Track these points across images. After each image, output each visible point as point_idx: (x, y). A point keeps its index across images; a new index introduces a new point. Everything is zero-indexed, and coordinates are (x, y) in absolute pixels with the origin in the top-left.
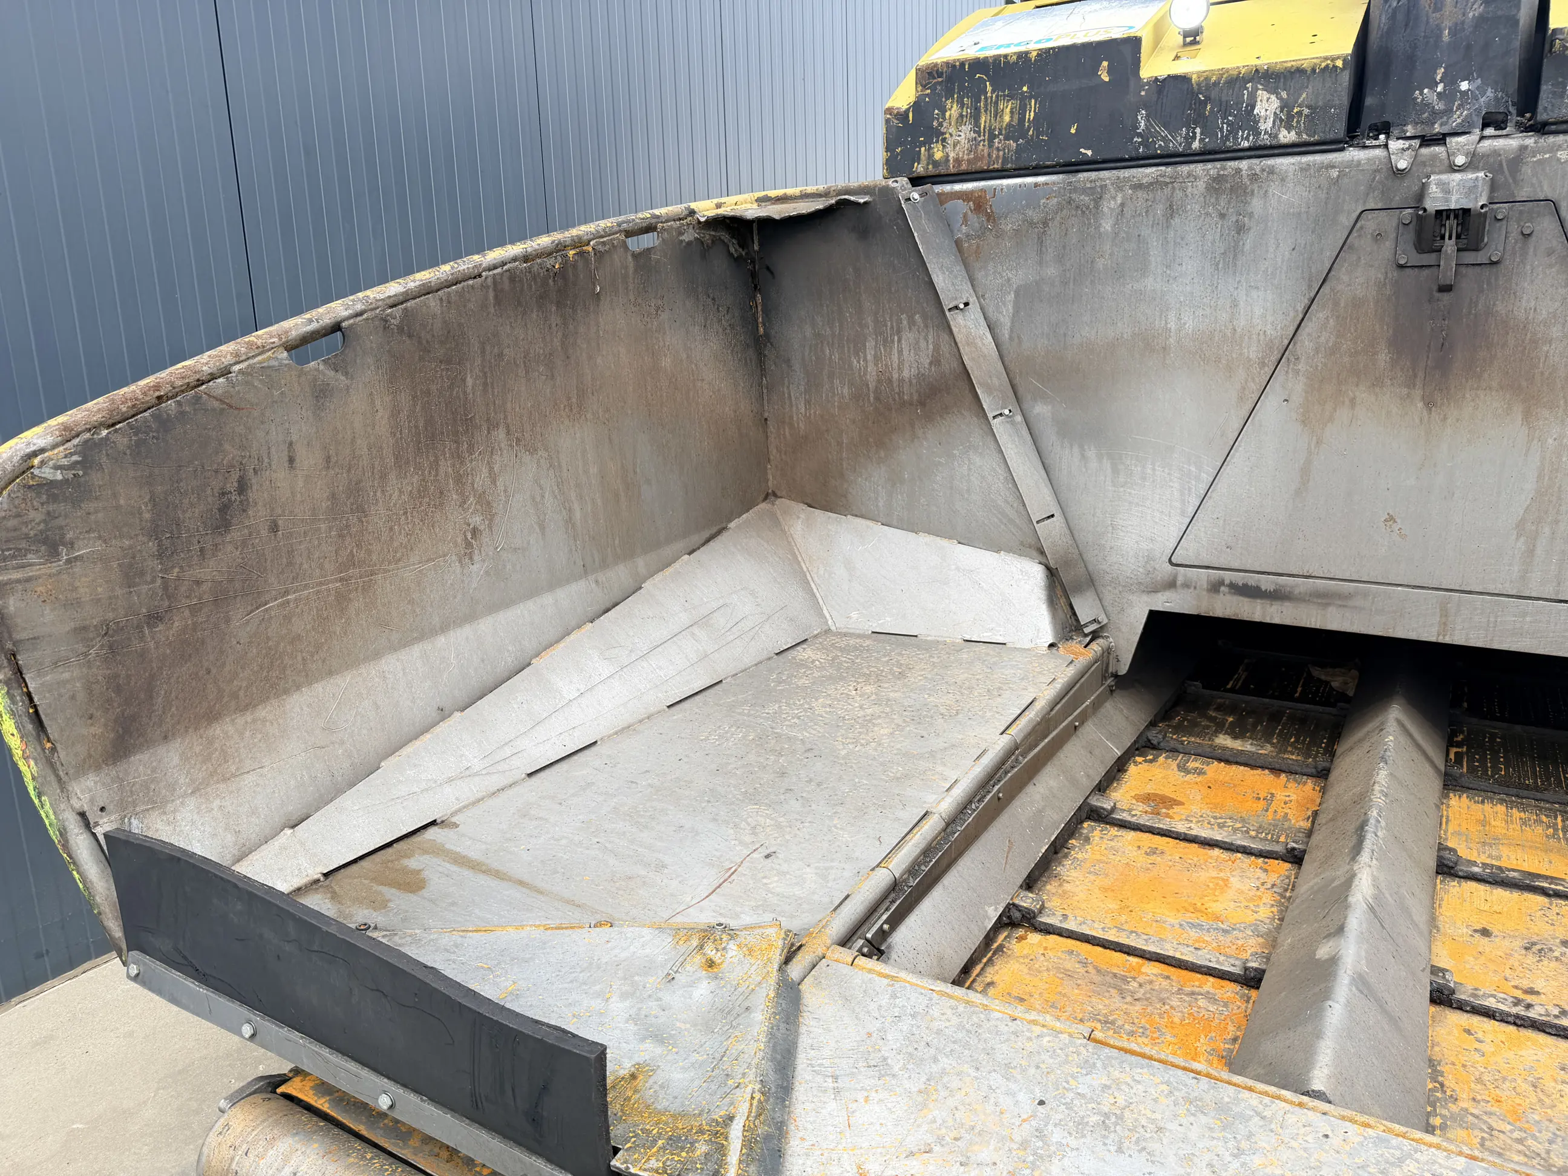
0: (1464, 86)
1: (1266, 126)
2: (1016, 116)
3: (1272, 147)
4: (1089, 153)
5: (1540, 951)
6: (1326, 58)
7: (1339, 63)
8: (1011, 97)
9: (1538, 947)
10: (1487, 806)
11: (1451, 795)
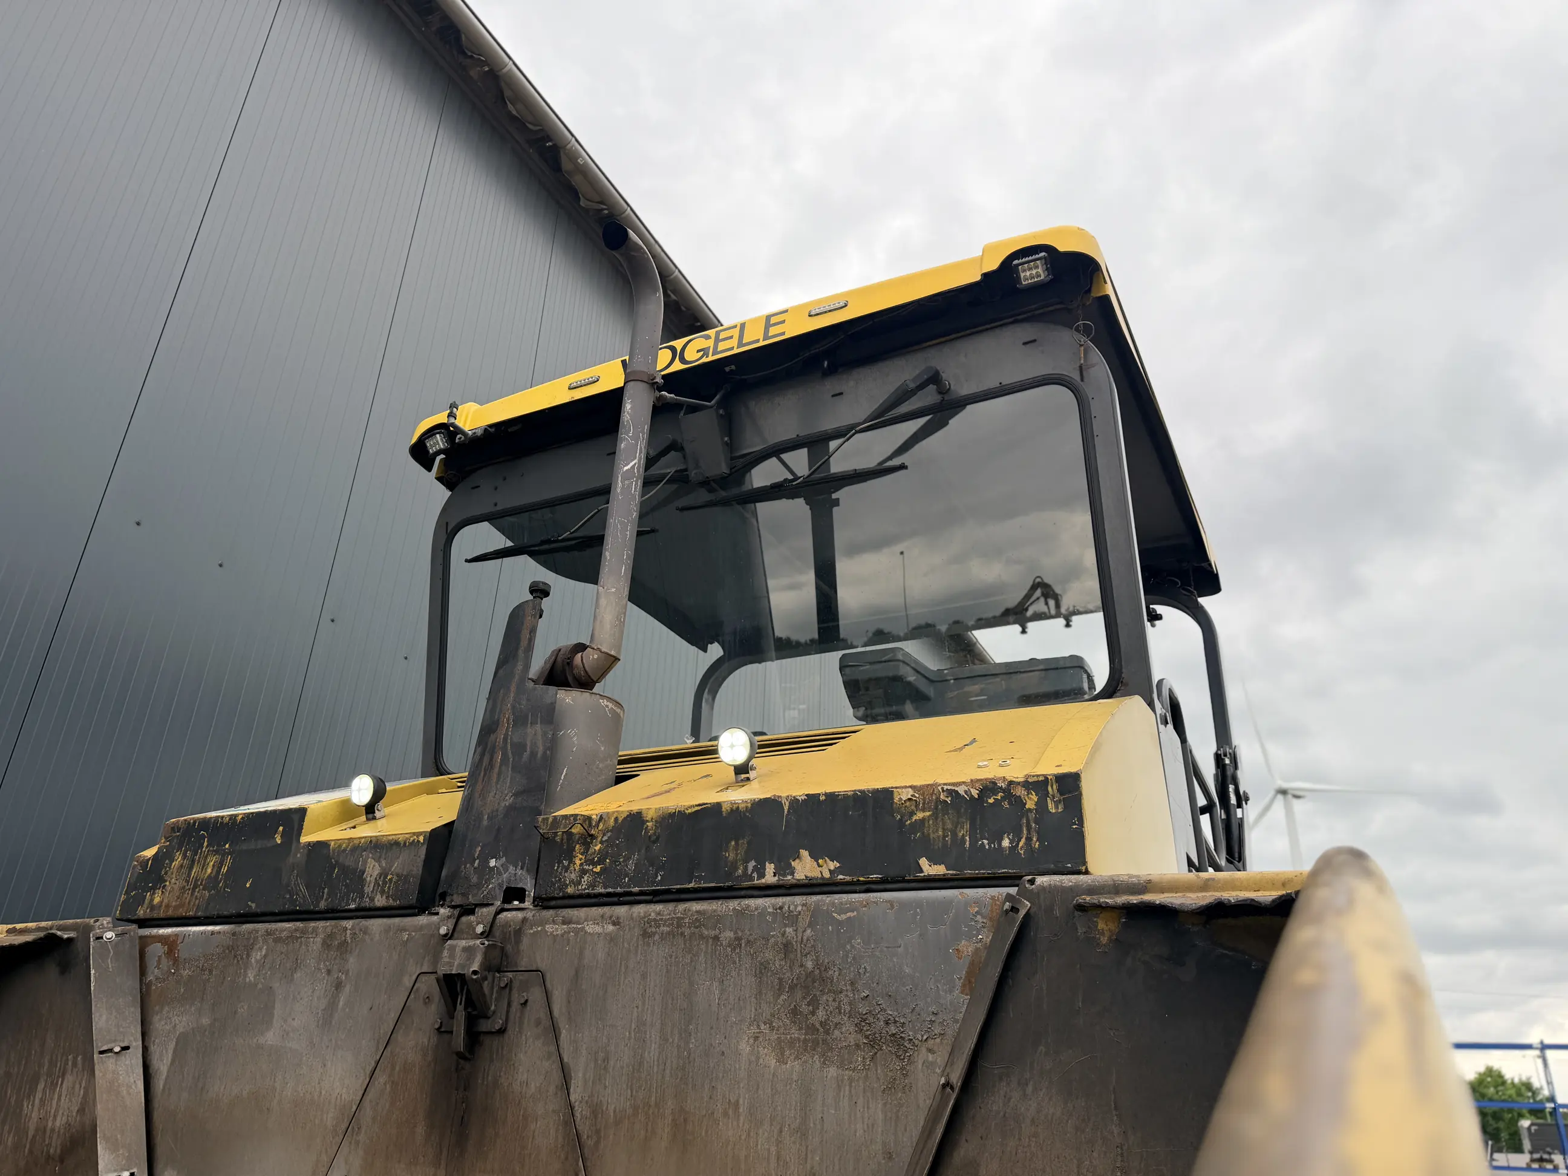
0: (492, 863)
1: (368, 889)
2: (215, 870)
3: (370, 909)
4: (254, 905)
6: (414, 834)
7: (421, 839)
8: (216, 852)
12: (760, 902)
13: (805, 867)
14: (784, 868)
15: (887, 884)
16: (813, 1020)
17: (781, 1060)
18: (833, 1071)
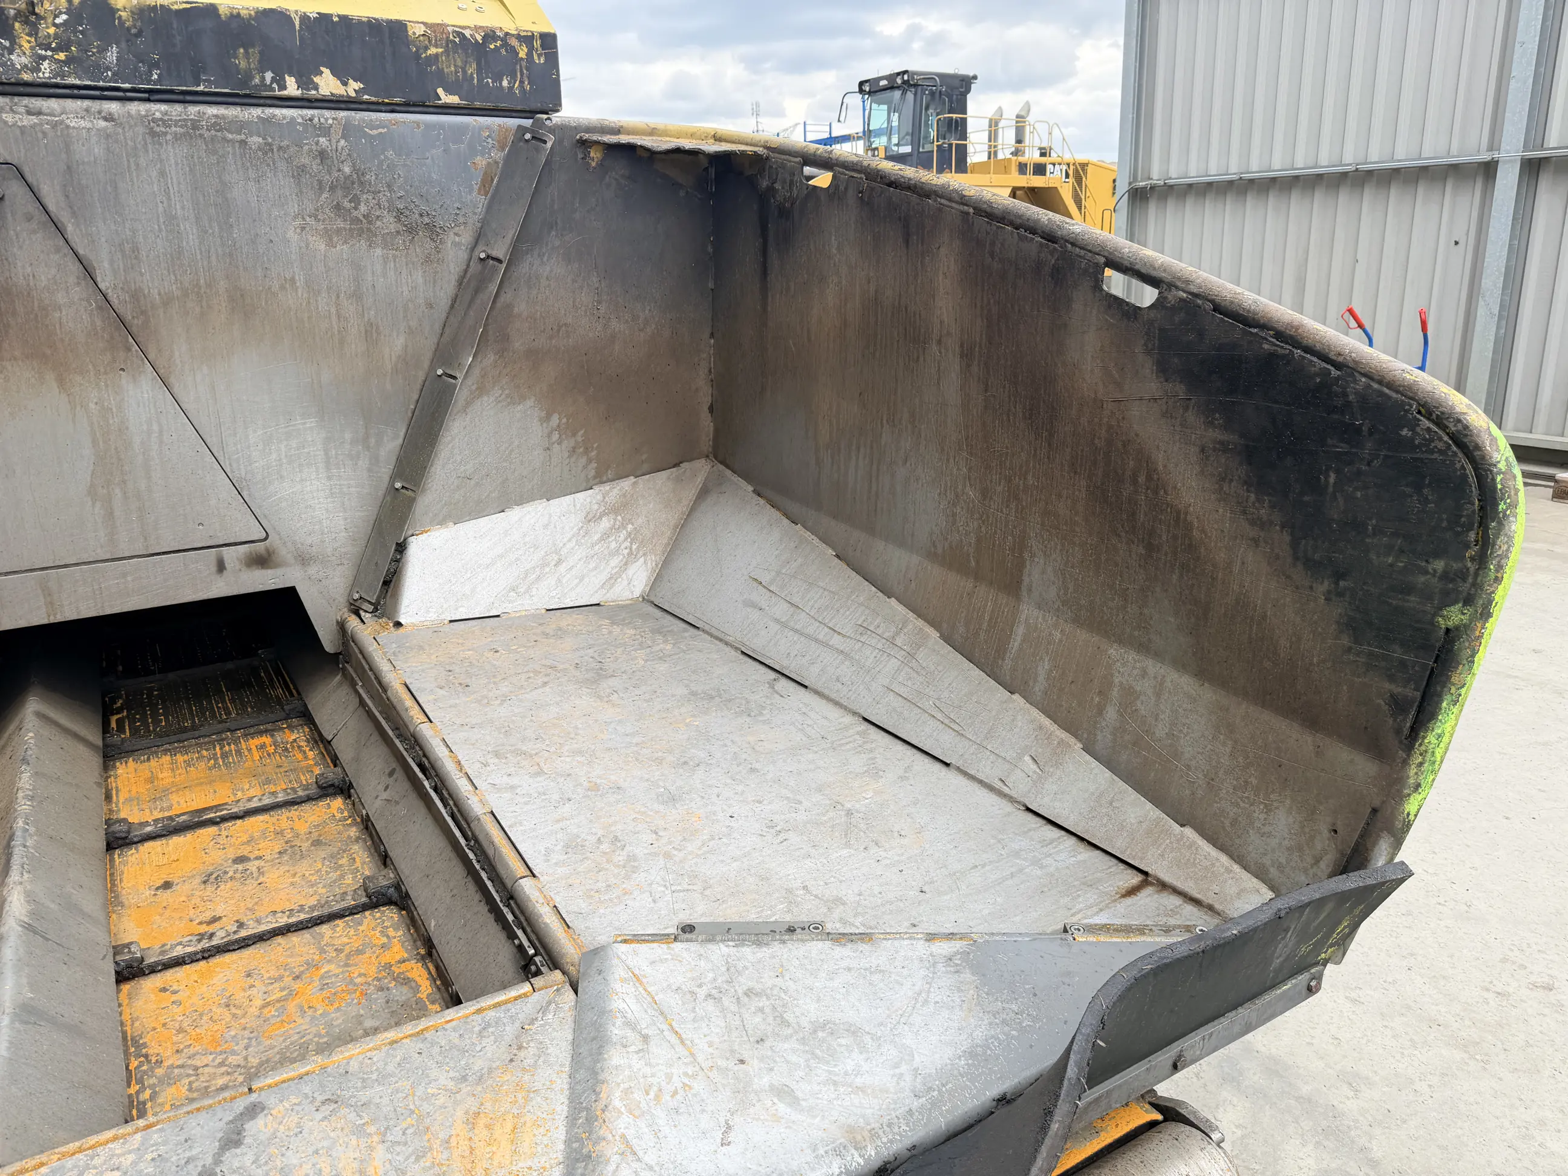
5: (216, 879)
9: (214, 876)
10: (153, 763)
11: (118, 764)
12: (285, 111)
13: (327, 84)
14: (305, 82)
15: (408, 107)
16: (355, 213)
17: (331, 244)
18: (379, 251)
